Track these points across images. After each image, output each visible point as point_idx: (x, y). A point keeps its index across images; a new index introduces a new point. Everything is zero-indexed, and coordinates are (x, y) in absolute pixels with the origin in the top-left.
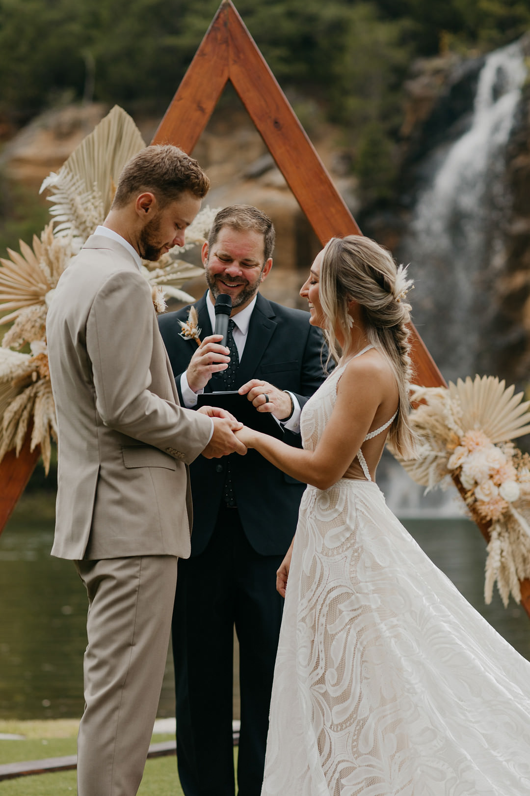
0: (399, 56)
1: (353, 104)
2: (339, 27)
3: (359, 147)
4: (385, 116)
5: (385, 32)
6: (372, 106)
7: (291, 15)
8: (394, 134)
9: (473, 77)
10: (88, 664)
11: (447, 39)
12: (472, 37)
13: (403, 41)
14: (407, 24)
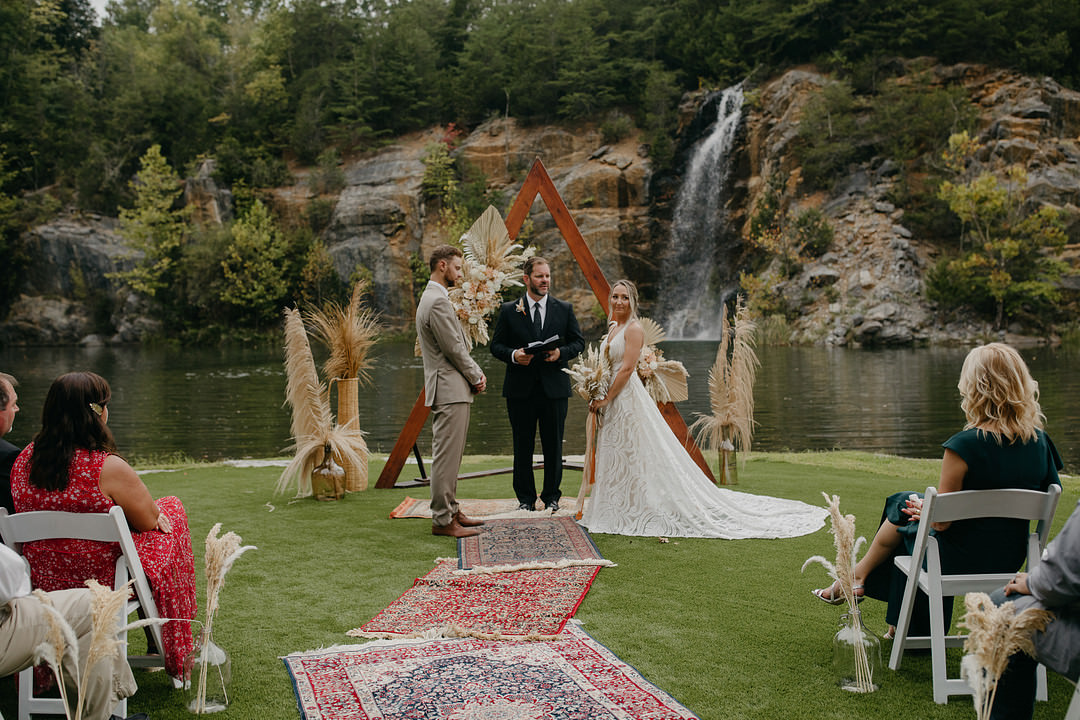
0: (675, 90)
1: (650, 117)
2: (643, 74)
3: (653, 141)
4: (667, 124)
5: (668, 77)
6: (660, 119)
7: (616, 67)
8: (672, 134)
9: (717, 101)
10: (434, 444)
11: (702, 80)
12: (716, 80)
13: (677, 82)
14: (680, 72)
